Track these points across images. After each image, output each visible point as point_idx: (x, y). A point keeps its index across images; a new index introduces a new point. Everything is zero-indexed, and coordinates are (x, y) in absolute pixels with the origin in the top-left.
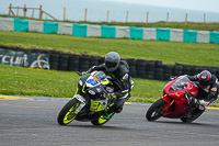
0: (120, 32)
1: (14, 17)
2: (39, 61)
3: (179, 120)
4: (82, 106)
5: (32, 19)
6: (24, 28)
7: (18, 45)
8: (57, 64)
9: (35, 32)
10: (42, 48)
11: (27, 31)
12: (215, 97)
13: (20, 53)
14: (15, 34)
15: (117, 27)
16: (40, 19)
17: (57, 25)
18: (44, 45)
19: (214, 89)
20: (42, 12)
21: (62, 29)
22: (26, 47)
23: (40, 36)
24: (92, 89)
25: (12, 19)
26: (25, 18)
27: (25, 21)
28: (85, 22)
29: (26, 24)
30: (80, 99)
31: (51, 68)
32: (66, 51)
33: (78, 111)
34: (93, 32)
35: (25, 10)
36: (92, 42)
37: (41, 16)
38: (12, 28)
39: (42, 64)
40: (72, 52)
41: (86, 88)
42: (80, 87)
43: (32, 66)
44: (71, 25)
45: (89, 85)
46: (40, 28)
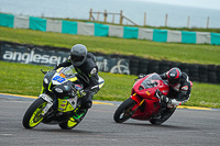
0: (200, 38)
1: (94, 22)
2: (119, 66)
3: (148, 122)
4: (49, 106)
5: (112, 24)
6: (104, 33)
7: (98, 50)
8: (136, 69)
9: (116, 37)
10: (122, 53)
11: (107, 36)
12: (186, 97)
13: (100, 58)
14: (95, 39)
15: (198, 33)
16: (121, 24)
17: (137, 30)
18: (124, 50)
19: (186, 88)
20: (122, 18)
21: (142, 34)
22: (106, 52)
23: (120, 41)
24: (59, 87)
25: (92, 24)
26: (105, 23)
27: (105, 26)
28: (166, 28)
29: (107, 28)
30: (47, 98)
31: (131, 74)
32: (146, 56)
33: (44, 112)
34: (173, 37)
35: (106, 15)
36: (172, 48)
37: (121, 21)
38: (92, 33)
39: (122, 69)
40: (152, 58)
41: (52, 86)
42: (46, 85)
43: (112, 71)
44: (151, 30)
45: (55, 83)
46: (121, 33)
